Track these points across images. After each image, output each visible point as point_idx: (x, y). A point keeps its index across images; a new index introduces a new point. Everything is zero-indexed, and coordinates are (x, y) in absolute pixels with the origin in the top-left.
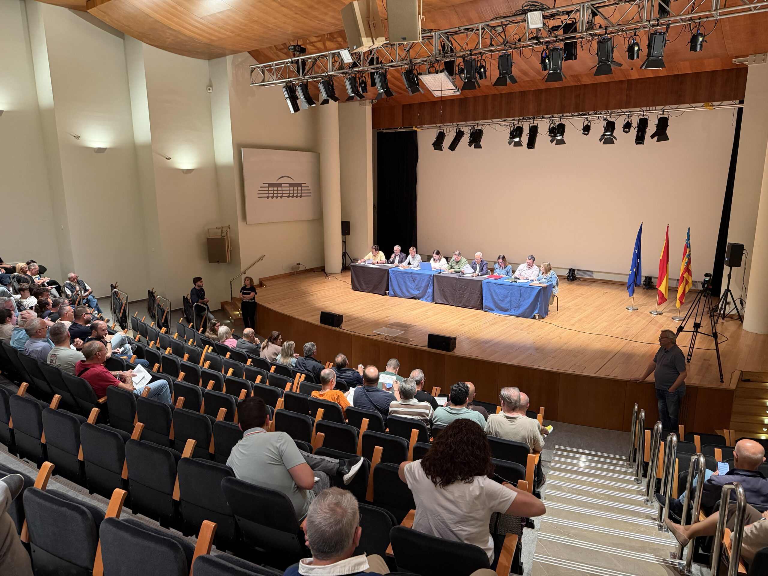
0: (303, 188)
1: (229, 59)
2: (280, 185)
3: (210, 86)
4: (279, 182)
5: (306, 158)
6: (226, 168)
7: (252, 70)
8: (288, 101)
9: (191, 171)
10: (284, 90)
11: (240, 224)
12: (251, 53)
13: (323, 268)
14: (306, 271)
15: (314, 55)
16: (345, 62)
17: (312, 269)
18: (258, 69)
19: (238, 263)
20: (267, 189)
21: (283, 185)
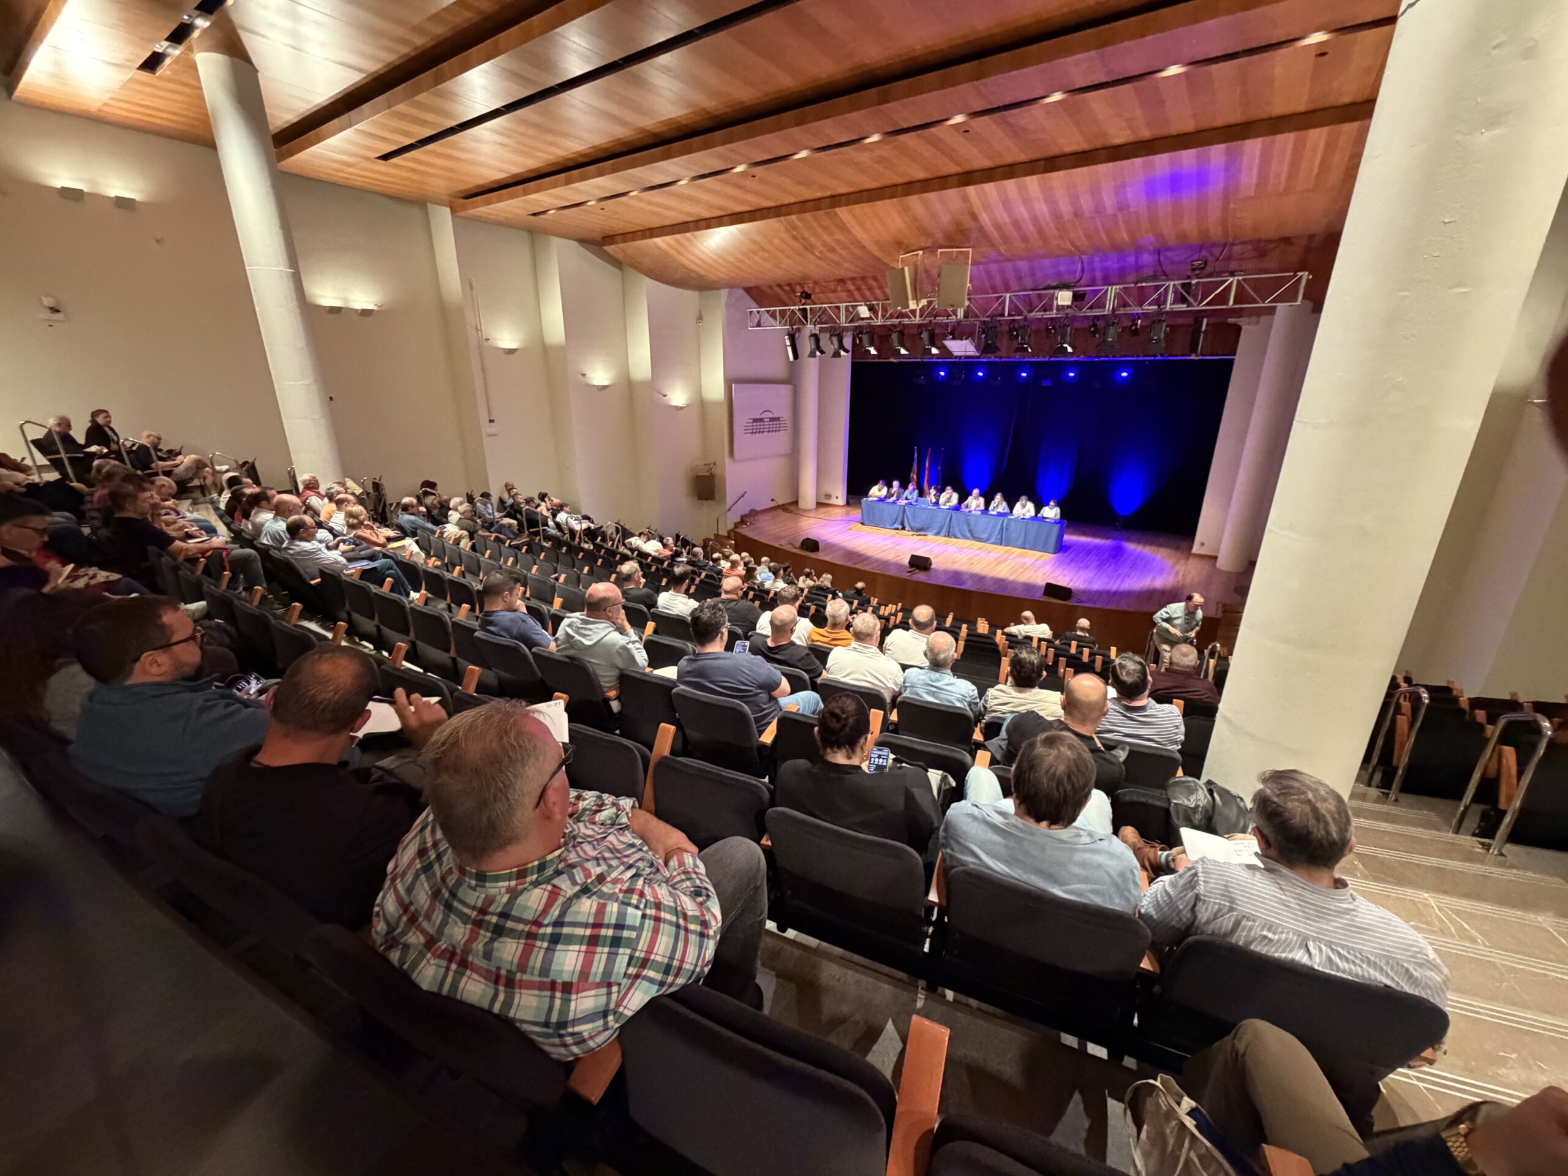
0: (781, 423)
1: (724, 293)
2: (761, 420)
3: (700, 318)
4: (762, 416)
5: (785, 390)
6: (715, 403)
7: (751, 312)
8: (789, 350)
9: (682, 408)
10: (787, 337)
11: (727, 460)
12: (748, 290)
13: (796, 503)
14: (778, 507)
15: (826, 306)
16: (862, 316)
17: (783, 505)
18: (758, 312)
19: (723, 499)
20: (751, 424)
21: (765, 420)
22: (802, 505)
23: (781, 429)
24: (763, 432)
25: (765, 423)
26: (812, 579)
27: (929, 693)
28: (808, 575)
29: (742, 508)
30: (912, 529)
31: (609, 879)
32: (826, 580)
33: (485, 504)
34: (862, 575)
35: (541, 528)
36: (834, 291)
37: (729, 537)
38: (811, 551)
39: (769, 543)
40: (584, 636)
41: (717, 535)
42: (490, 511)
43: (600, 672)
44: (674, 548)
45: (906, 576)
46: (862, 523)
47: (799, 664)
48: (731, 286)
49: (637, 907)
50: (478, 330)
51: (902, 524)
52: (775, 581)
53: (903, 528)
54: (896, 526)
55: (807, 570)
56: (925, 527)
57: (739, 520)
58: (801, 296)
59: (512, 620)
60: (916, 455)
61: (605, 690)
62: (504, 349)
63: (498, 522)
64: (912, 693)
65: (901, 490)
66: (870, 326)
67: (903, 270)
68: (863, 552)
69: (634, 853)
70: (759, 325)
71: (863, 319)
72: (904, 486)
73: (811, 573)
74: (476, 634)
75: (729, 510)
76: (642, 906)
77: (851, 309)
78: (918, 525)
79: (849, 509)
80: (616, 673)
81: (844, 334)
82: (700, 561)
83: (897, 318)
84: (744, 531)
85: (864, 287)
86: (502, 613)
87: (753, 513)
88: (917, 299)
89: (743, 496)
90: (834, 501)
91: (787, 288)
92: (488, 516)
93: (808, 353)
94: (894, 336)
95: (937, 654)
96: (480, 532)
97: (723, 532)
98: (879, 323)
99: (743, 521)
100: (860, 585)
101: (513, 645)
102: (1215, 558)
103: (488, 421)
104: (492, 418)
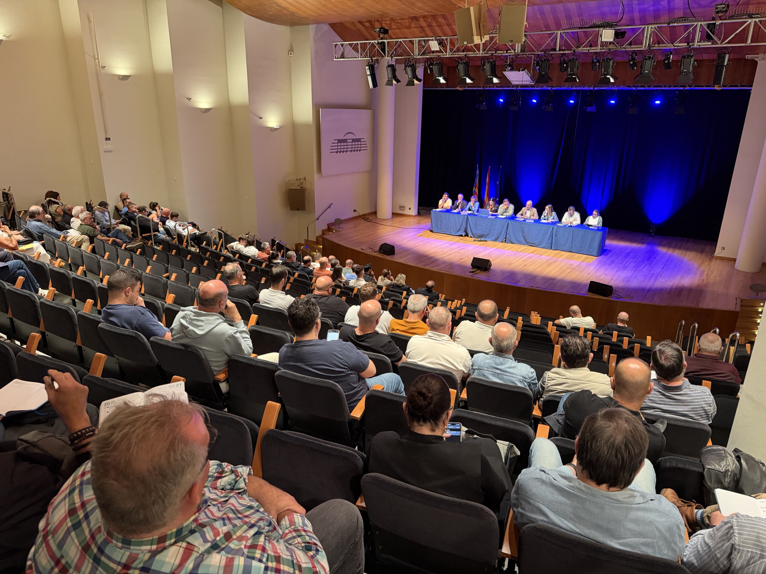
0: (362, 143)
1: (312, 28)
2: (345, 141)
3: (291, 50)
4: (345, 138)
5: (366, 114)
6: (305, 126)
7: (336, 45)
8: (369, 78)
9: (277, 129)
10: (367, 68)
11: (316, 176)
12: (333, 26)
13: (375, 213)
14: (360, 217)
15: (401, 40)
16: (433, 49)
17: (364, 215)
18: (342, 45)
19: (313, 211)
20: (336, 144)
21: (348, 141)
22: (380, 215)
23: (362, 149)
24: (346, 151)
25: (348, 144)
26: (389, 279)
27: (495, 374)
28: (386, 275)
29: (330, 217)
30: (474, 236)
31: (234, 537)
32: (401, 279)
33: (103, 213)
34: (432, 275)
35: (153, 233)
36: (409, 27)
37: (317, 243)
38: (388, 255)
39: (353, 248)
40: (197, 326)
41: (307, 241)
42: (108, 218)
43: (210, 358)
44: (271, 252)
45: (469, 275)
46: (431, 231)
47: (382, 350)
48: (317, 21)
49: (260, 561)
50: (95, 58)
51: (466, 231)
52: (358, 280)
53: (467, 235)
54: (460, 233)
55: (386, 271)
56: (485, 234)
57: (326, 227)
58: (380, 31)
59: (132, 312)
60: (478, 172)
61: (215, 373)
62: (119, 76)
63: (114, 228)
64: (479, 375)
65: (465, 202)
66: (439, 58)
67: (469, 9)
68: (432, 255)
69: (253, 513)
70: (343, 56)
71: (433, 52)
72: (467, 199)
73: (389, 274)
74: (100, 325)
75: (318, 219)
76: (264, 560)
77: (423, 43)
78: (479, 233)
79: (421, 218)
80: (225, 358)
81: (417, 65)
82: (293, 262)
83: (463, 51)
84: (331, 237)
85: (434, 24)
86: (124, 307)
87: (338, 222)
88: (480, 34)
89: (329, 207)
90: (407, 212)
91: (367, 24)
92: (105, 222)
93: (386, 82)
94: (461, 67)
95: (501, 341)
96: (99, 237)
97: (312, 238)
98: (448, 56)
99: (329, 228)
100: (430, 283)
101: (134, 335)
102: (734, 260)
103: (104, 139)
104: (108, 137)
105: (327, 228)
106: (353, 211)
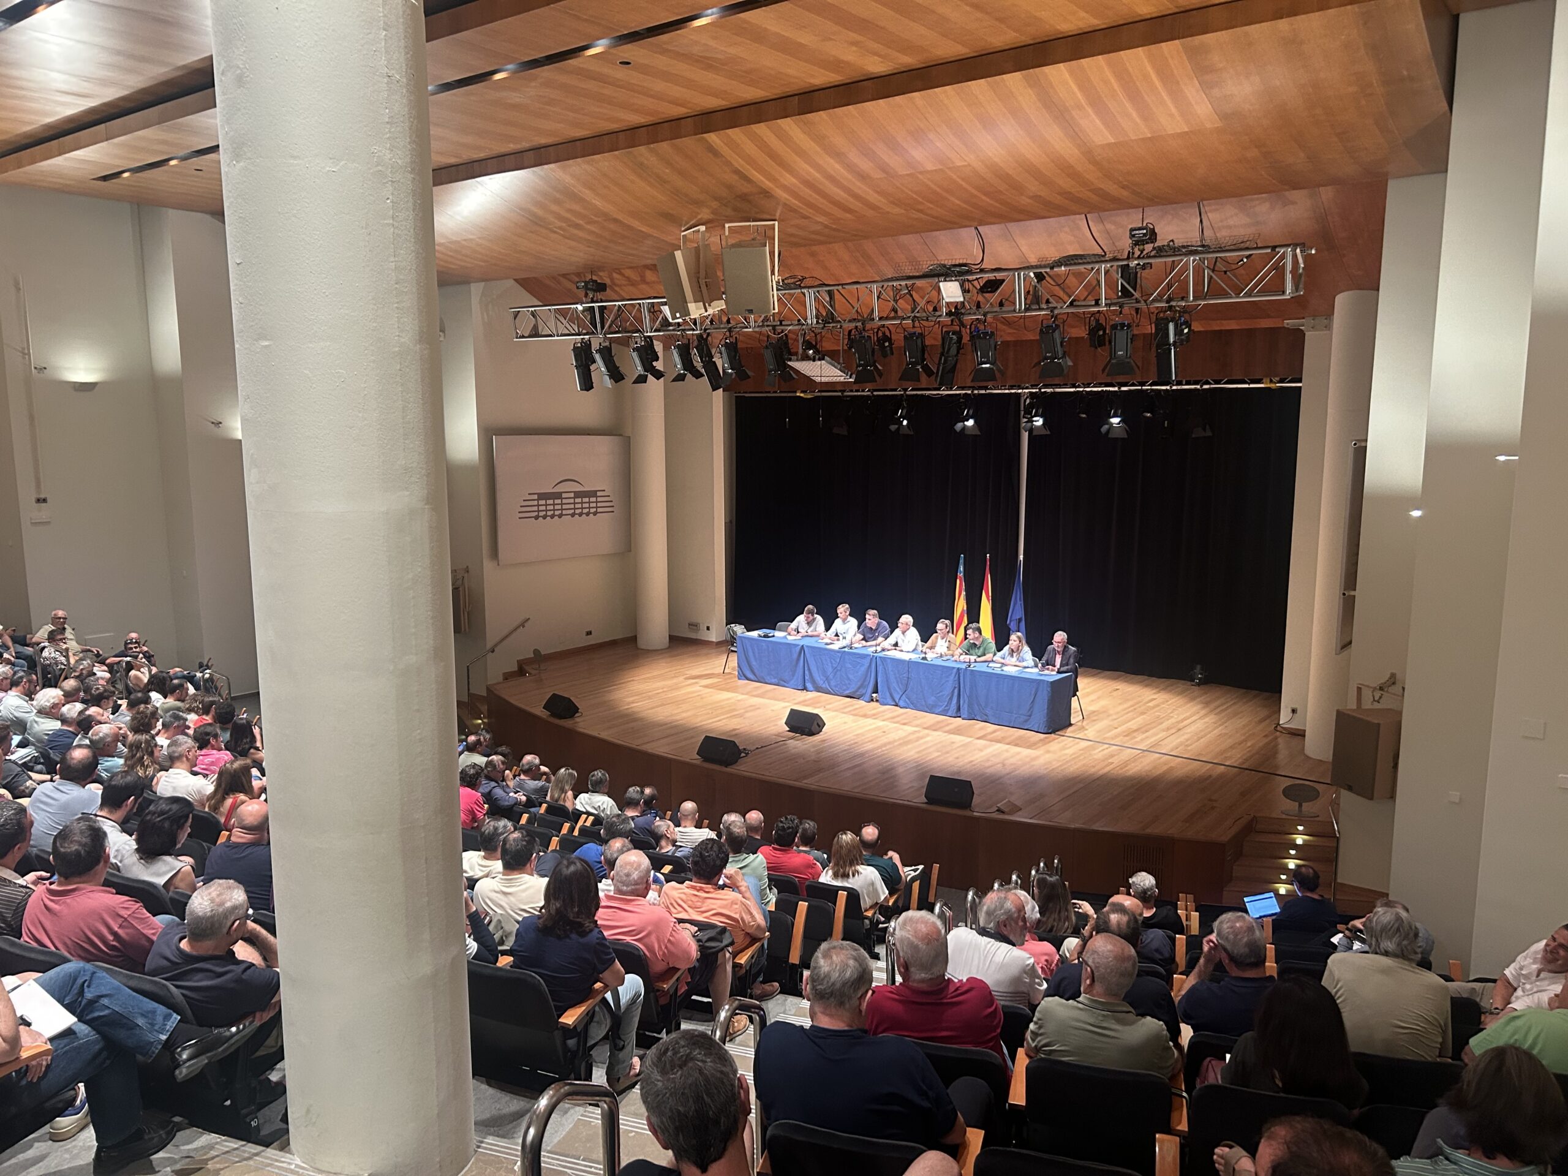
0: (599, 499)
1: (476, 289)
2: (558, 496)
4: (557, 490)
5: (603, 446)
6: (466, 468)
7: (516, 313)
11: (488, 562)
12: (522, 282)
13: (633, 639)
14: (593, 648)
15: (624, 303)
18: (537, 314)
19: (482, 634)
20: (536, 503)
21: (564, 495)
22: (642, 643)
23: (599, 510)
24: (560, 516)
25: (564, 501)
29: (523, 647)
48: (486, 278)
50: (25, 353)
57: (513, 667)
58: (589, 288)
62: (75, 384)
67: (672, 256)
70: (534, 334)
75: (493, 651)
87: (539, 658)
88: (702, 299)
89: (523, 625)
90: (703, 635)
99: (521, 670)
102: (1304, 735)
103: (34, 500)
104: (42, 496)
105: (515, 668)
106: (585, 633)
